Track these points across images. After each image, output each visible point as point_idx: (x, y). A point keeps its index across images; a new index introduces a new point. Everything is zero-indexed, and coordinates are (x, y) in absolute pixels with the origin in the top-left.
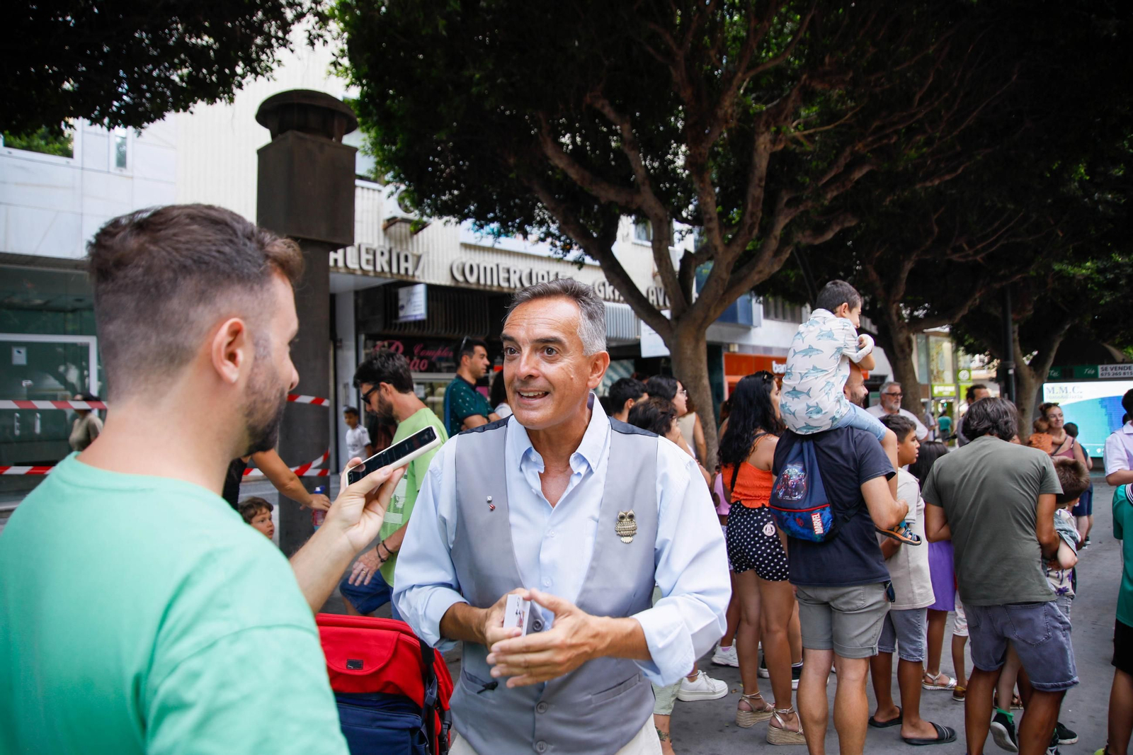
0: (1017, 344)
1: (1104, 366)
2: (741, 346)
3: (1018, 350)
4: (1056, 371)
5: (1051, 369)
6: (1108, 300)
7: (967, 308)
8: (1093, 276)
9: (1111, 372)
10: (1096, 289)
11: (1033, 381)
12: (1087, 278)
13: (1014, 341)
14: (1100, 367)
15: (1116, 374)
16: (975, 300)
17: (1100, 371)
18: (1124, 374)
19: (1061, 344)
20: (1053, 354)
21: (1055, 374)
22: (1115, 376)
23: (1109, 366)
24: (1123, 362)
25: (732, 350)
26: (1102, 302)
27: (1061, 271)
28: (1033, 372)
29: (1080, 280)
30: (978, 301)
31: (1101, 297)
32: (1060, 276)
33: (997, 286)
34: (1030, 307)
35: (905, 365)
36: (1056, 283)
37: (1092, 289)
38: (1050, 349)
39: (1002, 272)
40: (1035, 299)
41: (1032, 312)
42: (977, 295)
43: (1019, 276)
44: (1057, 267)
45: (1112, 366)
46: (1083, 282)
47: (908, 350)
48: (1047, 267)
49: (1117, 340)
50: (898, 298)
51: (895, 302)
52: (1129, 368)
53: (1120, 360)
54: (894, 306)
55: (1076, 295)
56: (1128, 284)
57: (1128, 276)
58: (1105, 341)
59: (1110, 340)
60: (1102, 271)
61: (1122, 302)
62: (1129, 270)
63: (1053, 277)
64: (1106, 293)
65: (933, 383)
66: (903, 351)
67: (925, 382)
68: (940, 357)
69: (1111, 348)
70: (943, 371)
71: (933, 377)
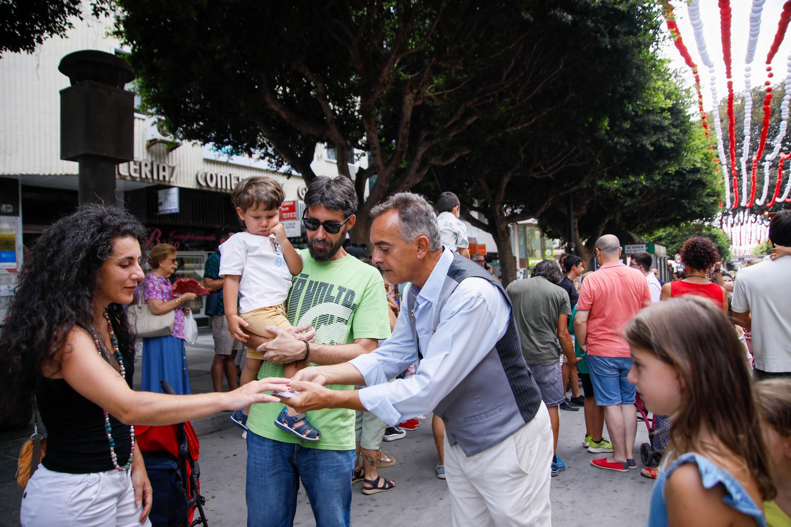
0: (577, 231)
1: (629, 246)
3: (578, 235)
6: (629, 203)
7: (544, 208)
8: (621, 189)
9: (632, 250)
10: (622, 197)
11: (587, 255)
12: (617, 190)
13: (575, 230)
16: (549, 202)
19: (603, 231)
23: (631, 246)
24: (639, 244)
26: (626, 204)
27: (601, 185)
28: (587, 250)
29: (613, 191)
31: (625, 202)
32: (601, 188)
33: (562, 194)
34: (584, 208)
35: (505, 244)
36: (599, 193)
37: (620, 197)
40: (588, 202)
41: (585, 211)
42: (550, 199)
43: (576, 188)
44: (599, 183)
46: (615, 193)
48: (594, 183)
49: (638, 229)
50: (500, 201)
51: (498, 203)
52: (642, 247)
53: (637, 242)
54: (498, 206)
55: (611, 200)
56: (640, 194)
57: (640, 189)
58: (630, 230)
59: (634, 230)
60: (625, 186)
61: (637, 205)
62: (640, 186)
63: (597, 189)
64: (628, 199)
65: (529, 258)
66: (504, 236)
67: (523, 257)
68: (533, 240)
69: (632, 234)
70: (535, 250)
71: (528, 254)
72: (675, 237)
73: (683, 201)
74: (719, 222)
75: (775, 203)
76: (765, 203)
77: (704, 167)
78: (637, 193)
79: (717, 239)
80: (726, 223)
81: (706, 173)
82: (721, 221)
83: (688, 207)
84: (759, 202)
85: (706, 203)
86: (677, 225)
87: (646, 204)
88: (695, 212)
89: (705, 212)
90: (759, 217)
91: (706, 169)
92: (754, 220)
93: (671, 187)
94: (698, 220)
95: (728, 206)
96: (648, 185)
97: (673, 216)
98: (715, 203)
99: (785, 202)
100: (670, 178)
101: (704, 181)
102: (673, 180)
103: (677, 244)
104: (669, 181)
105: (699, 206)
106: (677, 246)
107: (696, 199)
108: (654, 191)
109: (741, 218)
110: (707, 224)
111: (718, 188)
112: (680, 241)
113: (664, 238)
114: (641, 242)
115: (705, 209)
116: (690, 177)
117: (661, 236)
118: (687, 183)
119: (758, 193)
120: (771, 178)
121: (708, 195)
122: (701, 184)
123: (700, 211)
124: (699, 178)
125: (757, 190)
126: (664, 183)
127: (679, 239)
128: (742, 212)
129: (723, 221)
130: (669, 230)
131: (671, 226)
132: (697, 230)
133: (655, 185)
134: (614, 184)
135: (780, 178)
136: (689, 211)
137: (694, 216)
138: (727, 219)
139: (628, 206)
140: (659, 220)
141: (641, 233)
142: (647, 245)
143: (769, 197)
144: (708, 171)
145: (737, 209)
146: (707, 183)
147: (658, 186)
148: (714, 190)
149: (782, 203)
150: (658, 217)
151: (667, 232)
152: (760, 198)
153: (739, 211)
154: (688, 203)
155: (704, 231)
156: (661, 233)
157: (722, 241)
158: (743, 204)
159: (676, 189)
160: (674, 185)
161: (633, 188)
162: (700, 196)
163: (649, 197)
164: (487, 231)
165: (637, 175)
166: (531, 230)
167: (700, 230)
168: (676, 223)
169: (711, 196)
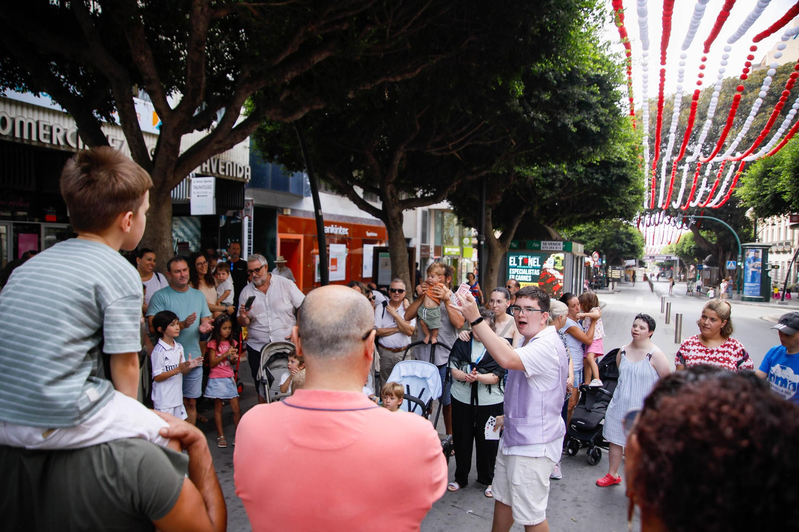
0: (490, 222)
1: (545, 242)
2: (293, 210)
3: (491, 226)
4: (515, 243)
5: (512, 242)
6: (548, 196)
7: (447, 193)
8: (540, 178)
9: (548, 246)
10: (541, 187)
11: (499, 249)
12: (536, 179)
13: (488, 220)
14: (542, 242)
16: (453, 187)
17: (542, 246)
18: (556, 248)
19: (520, 224)
20: (514, 231)
21: (515, 246)
22: (551, 249)
23: (548, 242)
24: (555, 240)
25: (285, 213)
26: (544, 197)
27: (519, 172)
28: (499, 244)
29: (531, 181)
30: (455, 188)
31: (544, 194)
32: (519, 176)
33: (469, 178)
34: (499, 197)
35: (397, 234)
36: (517, 181)
37: (538, 187)
38: (512, 228)
39: (475, 168)
40: (503, 191)
41: (501, 201)
42: (455, 184)
43: (486, 172)
44: (517, 169)
45: (550, 242)
46: (533, 182)
47: (399, 223)
48: (510, 168)
49: (558, 224)
50: (391, 180)
51: (389, 183)
52: (559, 244)
53: (554, 238)
54: (389, 186)
55: (528, 190)
56: (561, 186)
57: (561, 181)
58: (549, 225)
59: (553, 224)
60: (545, 175)
61: (557, 198)
62: (561, 177)
63: (514, 176)
64: (547, 191)
65: (445, 246)
66: (395, 223)
67: (439, 244)
68: (451, 227)
69: (550, 229)
70: (453, 238)
71: (445, 241)
72: (594, 233)
73: (605, 197)
74: (637, 222)
75: (689, 207)
76: (680, 206)
77: (630, 161)
78: (557, 185)
80: (643, 223)
81: (631, 168)
82: (638, 220)
83: (609, 204)
84: (675, 205)
85: (628, 202)
86: (597, 223)
87: (566, 198)
88: (615, 210)
89: (626, 211)
90: (672, 219)
91: (632, 164)
92: (667, 222)
93: (594, 181)
94: (617, 218)
95: (646, 206)
96: (569, 176)
97: (593, 212)
98: (636, 203)
99: (698, 206)
100: (593, 171)
101: (629, 177)
102: (597, 173)
103: (595, 240)
104: (592, 174)
105: (621, 204)
106: (596, 242)
107: (619, 197)
108: (577, 185)
109: (657, 219)
110: (625, 222)
111: (639, 186)
112: (598, 238)
113: (584, 234)
114: (558, 239)
115: (626, 207)
116: (614, 171)
117: (581, 231)
118: (611, 178)
119: (674, 195)
121: (631, 193)
122: (625, 180)
123: (621, 210)
124: (624, 174)
125: (674, 193)
126: (587, 176)
127: (599, 235)
128: (658, 214)
129: (641, 220)
130: (589, 226)
131: (590, 223)
132: (615, 228)
133: (577, 177)
134: (532, 171)
135: (695, 182)
136: (610, 209)
137: (613, 214)
138: (644, 219)
139: (547, 199)
140: (579, 216)
141: (561, 228)
142: (565, 242)
143: (684, 201)
144: (634, 166)
145: (653, 209)
146: (632, 180)
147: (580, 178)
148: (636, 188)
149: (696, 207)
150: (578, 213)
151: (587, 228)
152: (676, 201)
153: (656, 212)
154: (610, 201)
155: (622, 230)
156: (579, 228)
157: (637, 240)
158: (660, 206)
159: (599, 183)
160: (598, 179)
161: (553, 179)
162: (623, 194)
163: (571, 190)
164: (376, 216)
165: (558, 163)
166: (450, 216)
167: (618, 227)
168: (596, 220)
169: (633, 194)
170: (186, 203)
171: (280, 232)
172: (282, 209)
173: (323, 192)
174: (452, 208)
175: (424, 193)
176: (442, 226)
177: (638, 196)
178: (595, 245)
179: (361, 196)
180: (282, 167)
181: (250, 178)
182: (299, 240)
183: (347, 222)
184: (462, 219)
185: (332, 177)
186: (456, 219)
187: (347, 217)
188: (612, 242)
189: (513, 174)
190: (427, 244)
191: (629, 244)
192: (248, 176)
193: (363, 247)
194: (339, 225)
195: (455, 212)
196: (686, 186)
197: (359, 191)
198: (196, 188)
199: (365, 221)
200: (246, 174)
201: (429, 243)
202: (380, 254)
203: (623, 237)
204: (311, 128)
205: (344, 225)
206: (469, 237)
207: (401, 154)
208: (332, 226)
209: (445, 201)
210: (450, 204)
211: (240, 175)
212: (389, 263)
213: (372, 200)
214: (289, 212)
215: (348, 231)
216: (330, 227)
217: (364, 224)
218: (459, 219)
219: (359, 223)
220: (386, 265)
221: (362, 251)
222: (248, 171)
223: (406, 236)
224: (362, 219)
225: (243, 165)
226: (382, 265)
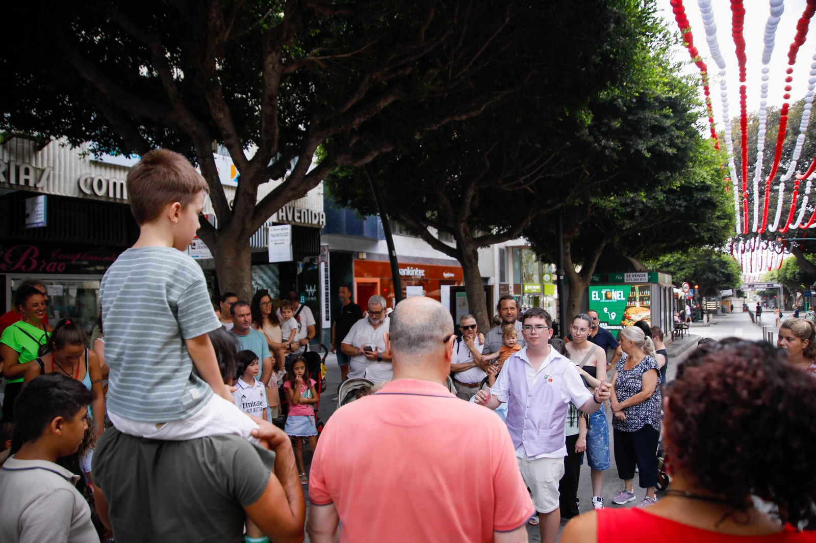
0: (570, 256)
1: (629, 274)
2: (368, 254)
3: (570, 261)
4: (597, 277)
5: (594, 275)
6: (628, 226)
7: (522, 228)
8: (618, 208)
9: (633, 278)
10: (620, 218)
11: (580, 284)
12: (614, 209)
13: (566, 254)
14: (625, 274)
15: (636, 280)
16: (528, 222)
17: (626, 278)
18: (641, 279)
19: (600, 257)
20: (595, 265)
21: (597, 279)
22: (635, 281)
23: (632, 274)
24: (640, 272)
25: (360, 257)
26: (624, 228)
27: (596, 204)
28: (580, 278)
29: (609, 211)
30: (530, 223)
31: (624, 225)
32: (596, 207)
34: (577, 230)
35: (472, 272)
36: (594, 212)
37: (617, 217)
38: (593, 261)
39: (549, 202)
40: (581, 223)
41: (579, 234)
42: (530, 218)
43: (560, 205)
44: (593, 200)
45: (634, 274)
47: (474, 260)
48: (587, 201)
49: (642, 255)
50: (464, 218)
51: (462, 222)
52: (644, 276)
53: (638, 270)
54: (462, 225)
55: (607, 221)
56: (641, 215)
57: (640, 210)
58: (632, 256)
59: (637, 256)
60: (623, 205)
61: (638, 227)
62: (641, 206)
63: (591, 208)
64: (627, 221)
65: (525, 283)
66: (470, 261)
67: (518, 282)
68: (530, 264)
69: (634, 261)
70: (533, 275)
71: (524, 279)
72: (684, 263)
73: (691, 224)
74: (729, 248)
75: (788, 230)
76: (778, 228)
77: (715, 185)
78: (637, 214)
79: (727, 265)
80: (737, 250)
81: (717, 192)
82: (731, 246)
83: (696, 231)
84: (772, 229)
85: (717, 227)
86: (685, 252)
87: (649, 227)
88: (703, 237)
89: (716, 237)
90: (770, 243)
91: (717, 187)
92: (765, 246)
93: (677, 207)
94: (707, 246)
95: (739, 231)
96: (649, 205)
97: (679, 240)
98: (726, 227)
99: (799, 228)
100: (675, 197)
101: (715, 201)
102: (679, 199)
103: (685, 271)
104: (674, 200)
105: (709, 230)
106: (686, 273)
107: (706, 222)
108: (658, 213)
109: (752, 244)
110: (716, 249)
111: (729, 210)
112: (688, 267)
113: (672, 264)
114: (643, 270)
115: (715, 233)
116: (698, 195)
117: (668, 261)
118: (695, 203)
119: (770, 218)
120: (785, 202)
121: (719, 218)
122: (711, 205)
123: (710, 236)
124: (709, 198)
125: (770, 215)
126: (668, 203)
127: (689, 265)
128: (753, 239)
129: (734, 246)
130: (677, 255)
131: (677, 252)
132: (706, 255)
133: (658, 205)
134: (610, 201)
135: (794, 202)
136: (697, 236)
137: (701, 242)
138: (737, 245)
139: (627, 230)
140: (664, 245)
141: (645, 259)
142: (650, 273)
143: (782, 223)
144: (720, 190)
145: (748, 234)
146: (718, 203)
147: (662, 205)
148: (725, 212)
149: (797, 229)
150: (663, 242)
151: (675, 258)
152: (772, 224)
153: (751, 237)
154: (696, 227)
155: (714, 257)
156: (666, 258)
157: (733, 269)
158: (754, 230)
159: (682, 209)
160: (680, 205)
161: (632, 208)
162: (710, 219)
163: (652, 218)
164: (451, 255)
165: (636, 191)
166: (528, 253)
167: (710, 255)
168: (684, 249)
169: (722, 219)
170: (264, 251)
171: (357, 276)
172: (358, 253)
173: (397, 235)
174: (530, 245)
175: (500, 231)
176: (521, 263)
177: (726, 221)
178: (686, 276)
179: (436, 236)
180: (355, 211)
181: (325, 224)
182: (375, 284)
183: (422, 263)
184: (541, 255)
185: (405, 219)
186: (534, 256)
187: (423, 259)
188: (704, 272)
189: (590, 206)
190: (506, 283)
191: (723, 273)
192: (323, 222)
193: (440, 288)
194: (415, 266)
195: (533, 248)
196: (783, 207)
197: (433, 232)
198: (273, 236)
199: (442, 262)
200: (321, 220)
201: (508, 281)
202: (457, 293)
203: (717, 265)
204: (382, 171)
205: (420, 267)
206: (550, 273)
207: (473, 191)
208: (408, 268)
209: (522, 237)
210: (527, 240)
211: (315, 222)
212: (467, 302)
213: (447, 240)
214: (365, 256)
215: (424, 273)
216: (405, 270)
217: (440, 265)
218: (537, 255)
219: (435, 264)
220: (464, 304)
221: (440, 293)
222: (322, 217)
223: (483, 274)
224: (438, 260)
225: (318, 212)
226: (460, 305)
